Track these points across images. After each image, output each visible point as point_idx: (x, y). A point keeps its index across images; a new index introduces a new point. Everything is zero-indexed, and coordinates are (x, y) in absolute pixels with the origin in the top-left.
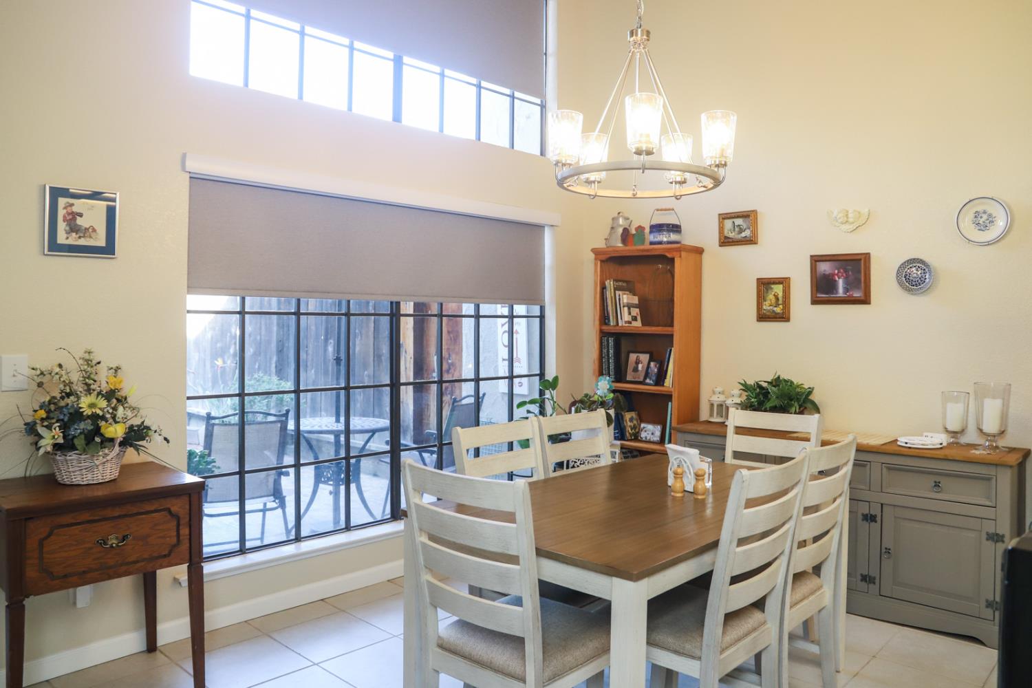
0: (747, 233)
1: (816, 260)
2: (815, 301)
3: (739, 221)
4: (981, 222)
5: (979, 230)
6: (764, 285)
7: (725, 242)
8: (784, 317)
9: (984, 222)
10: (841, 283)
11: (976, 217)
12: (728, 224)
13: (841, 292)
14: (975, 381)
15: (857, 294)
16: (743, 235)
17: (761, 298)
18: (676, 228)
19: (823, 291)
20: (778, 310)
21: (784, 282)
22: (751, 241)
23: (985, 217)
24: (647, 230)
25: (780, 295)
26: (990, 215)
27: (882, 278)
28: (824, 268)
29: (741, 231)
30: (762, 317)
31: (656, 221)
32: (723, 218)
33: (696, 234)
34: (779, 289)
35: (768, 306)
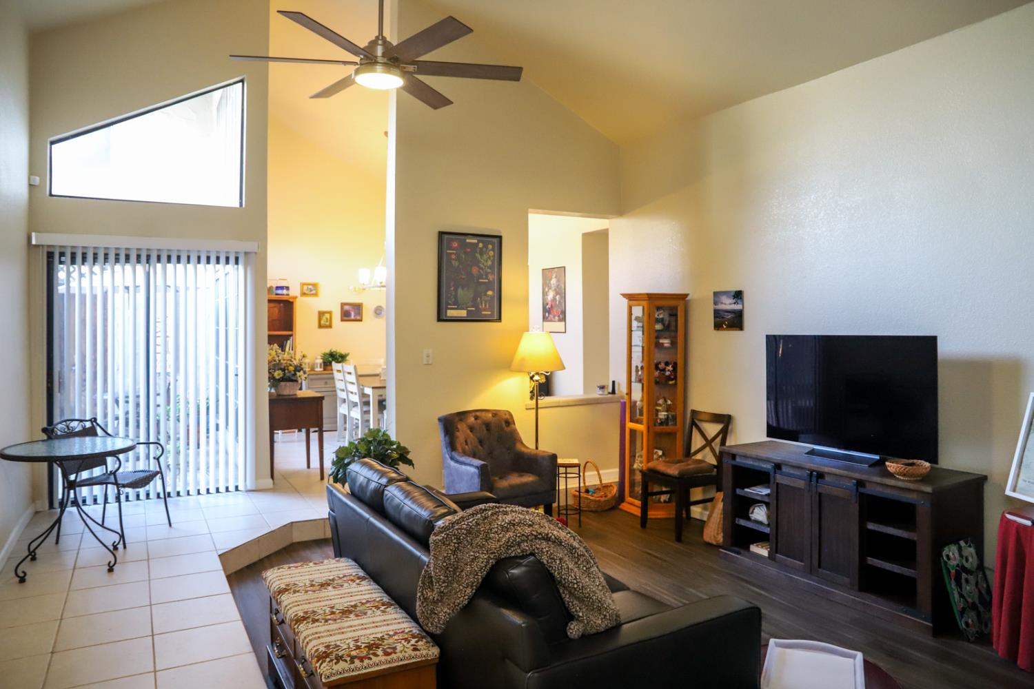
0: (314, 292)
1: (343, 305)
2: (342, 320)
3: (310, 287)
6: (321, 314)
7: (303, 294)
8: (330, 326)
10: (353, 314)
12: (305, 287)
13: (352, 317)
15: (358, 318)
16: (312, 292)
18: (287, 288)
19: (345, 316)
20: (328, 323)
21: (330, 313)
22: (316, 295)
24: (274, 289)
25: (328, 317)
27: (367, 312)
28: (347, 308)
29: (311, 291)
30: (320, 326)
31: (279, 285)
32: (303, 285)
33: (294, 291)
34: (327, 316)
35: (322, 322)
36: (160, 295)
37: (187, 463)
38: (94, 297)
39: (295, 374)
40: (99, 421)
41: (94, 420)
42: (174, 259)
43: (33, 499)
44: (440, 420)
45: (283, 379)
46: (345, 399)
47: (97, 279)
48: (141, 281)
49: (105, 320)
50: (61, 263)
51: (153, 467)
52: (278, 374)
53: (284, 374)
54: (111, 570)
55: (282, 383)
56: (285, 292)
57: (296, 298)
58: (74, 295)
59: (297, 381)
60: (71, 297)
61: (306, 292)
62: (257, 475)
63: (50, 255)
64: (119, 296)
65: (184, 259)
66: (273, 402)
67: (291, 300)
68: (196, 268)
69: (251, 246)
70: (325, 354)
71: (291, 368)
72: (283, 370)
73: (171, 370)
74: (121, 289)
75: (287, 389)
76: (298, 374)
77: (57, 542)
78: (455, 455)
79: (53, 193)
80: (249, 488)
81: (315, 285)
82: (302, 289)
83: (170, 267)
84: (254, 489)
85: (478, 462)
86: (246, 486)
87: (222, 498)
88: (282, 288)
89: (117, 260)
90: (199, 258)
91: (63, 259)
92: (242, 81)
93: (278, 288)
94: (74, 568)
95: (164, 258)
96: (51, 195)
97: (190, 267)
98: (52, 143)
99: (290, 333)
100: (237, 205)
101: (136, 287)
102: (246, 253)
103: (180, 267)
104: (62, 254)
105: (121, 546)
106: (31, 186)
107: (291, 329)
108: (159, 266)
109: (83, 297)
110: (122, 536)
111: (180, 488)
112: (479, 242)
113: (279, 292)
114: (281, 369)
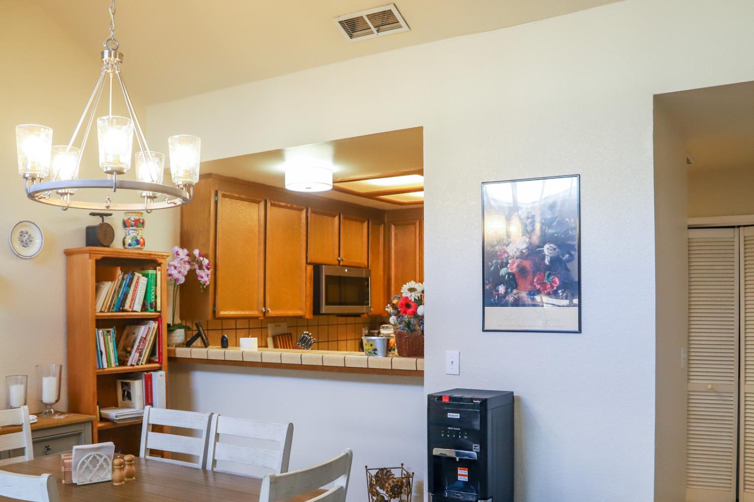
4: (24, 240)
5: (23, 246)
9: (26, 240)
11: (21, 236)
14: (36, 364)
23: (27, 236)
26: (30, 236)
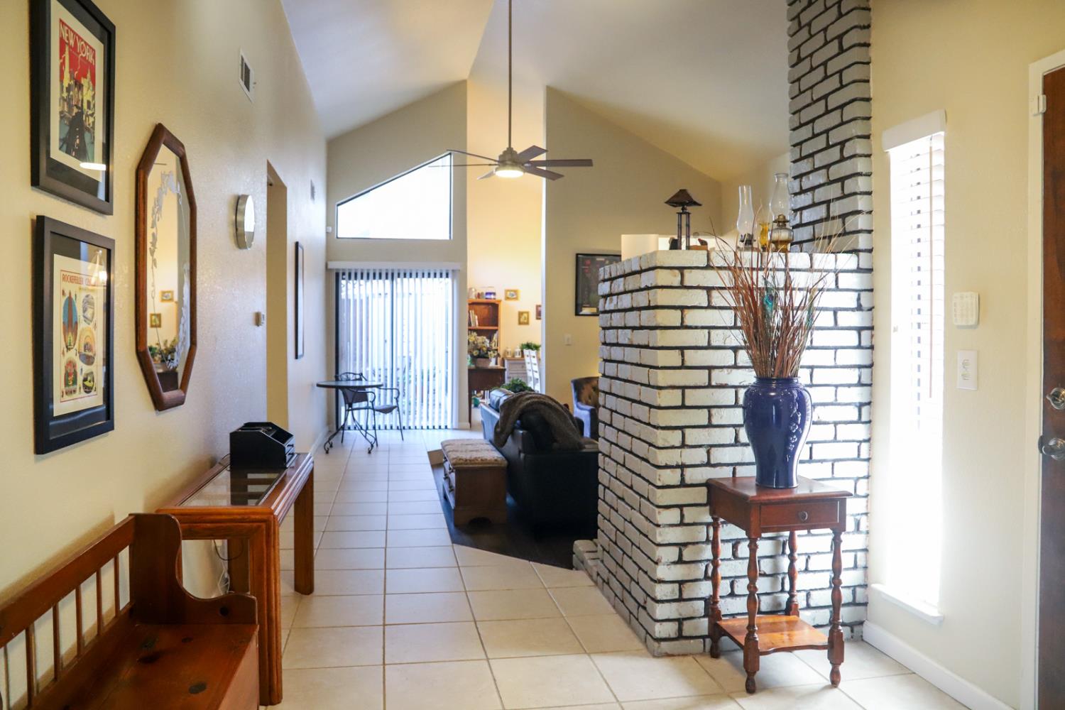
0: (515, 297)
1: (537, 306)
2: (537, 319)
3: (512, 293)
6: (521, 314)
7: (507, 298)
8: (527, 323)
12: (508, 293)
16: (513, 297)
17: (520, 318)
18: (494, 294)
20: (526, 321)
21: (528, 313)
22: (516, 299)
24: (484, 294)
25: (526, 317)
28: (539, 309)
29: (513, 295)
30: (520, 323)
31: (488, 291)
32: (507, 291)
33: (500, 296)
34: (526, 315)
35: (522, 320)
36: (399, 299)
37: (415, 411)
38: (361, 301)
39: (487, 353)
40: (364, 375)
41: (361, 374)
42: (408, 275)
43: (329, 423)
44: (572, 381)
45: (479, 356)
46: (537, 379)
47: (363, 288)
48: (388, 290)
49: (367, 318)
50: (343, 279)
51: (395, 404)
52: (475, 353)
53: (480, 353)
54: (370, 452)
55: (479, 359)
56: (492, 296)
57: (500, 301)
58: (350, 300)
59: (488, 358)
60: (349, 301)
61: (510, 297)
62: (460, 420)
63: (337, 275)
64: (375, 300)
65: (414, 275)
66: (470, 371)
67: (497, 303)
68: (421, 281)
69: (457, 266)
70: (522, 345)
71: (485, 349)
72: (479, 350)
73: (412, 354)
74: (377, 295)
75: (481, 363)
76: (489, 353)
77: (342, 442)
78: (579, 404)
79: (339, 236)
80: (454, 427)
81: (516, 292)
82: (506, 294)
83: (405, 280)
84: (457, 427)
85: (589, 407)
86: (452, 425)
87: (436, 432)
88: (490, 294)
89: (374, 278)
90: (423, 274)
91: (344, 277)
92: (450, 154)
93: (487, 294)
94: (352, 451)
95: (402, 275)
96: (337, 238)
97: (418, 280)
98: (338, 205)
99: (495, 328)
100: (448, 238)
101: (386, 294)
102: (453, 271)
103: (412, 280)
104: (344, 274)
105: (375, 445)
106: (327, 233)
107: (497, 325)
108: (399, 280)
109: (355, 301)
110: (376, 439)
111: (411, 424)
112: (606, 260)
113: (488, 296)
114: (478, 349)
